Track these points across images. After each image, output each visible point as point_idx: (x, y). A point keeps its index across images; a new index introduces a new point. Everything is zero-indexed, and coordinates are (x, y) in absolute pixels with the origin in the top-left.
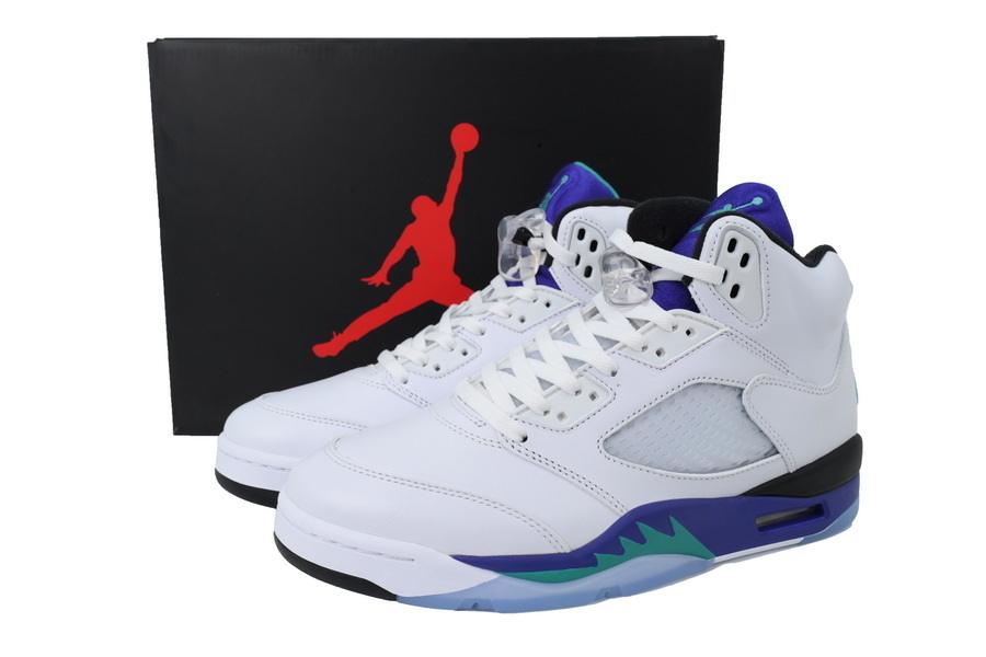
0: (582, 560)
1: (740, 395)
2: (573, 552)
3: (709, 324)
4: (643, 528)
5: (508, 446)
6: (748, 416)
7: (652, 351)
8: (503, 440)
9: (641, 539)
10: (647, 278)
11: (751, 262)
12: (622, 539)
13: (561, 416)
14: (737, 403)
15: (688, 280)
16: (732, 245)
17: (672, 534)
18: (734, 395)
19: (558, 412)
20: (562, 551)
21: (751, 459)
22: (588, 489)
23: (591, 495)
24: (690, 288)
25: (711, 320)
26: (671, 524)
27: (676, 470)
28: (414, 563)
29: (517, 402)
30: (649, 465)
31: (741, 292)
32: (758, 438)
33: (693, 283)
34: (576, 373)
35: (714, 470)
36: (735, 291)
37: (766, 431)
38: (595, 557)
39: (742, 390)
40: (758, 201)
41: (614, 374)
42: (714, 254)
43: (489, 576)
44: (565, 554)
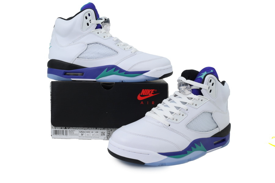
0: (184, 152)
1: (212, 114)
2: (182, 151)
3: (205, 98)
4: (196, 145)
5: (166, 127)
6: (213, 119)
7: (194, 105)
8: (165, 126)
9: (195, 147)
10: (190, 88)
11: (214, 85)
12: (192, 147)
13: (177, 120)
14: (211, 116)
15: (201, 89)
16: (211, 81)
17: (200, 146)
18: (210, 115)
19: (176, 119)
20: (180, 151)
21: (214, 129)
22: (184, 136)
23: (185, 138)
24: (201, 91)
25: (206, 98)
26: (200, 144)
27: (200, 132)
28: (149, 155)
29: (166, 117)
30: (195, 130)
31: (212, 92)
32: (215, 124)
33: (202, 89)
34: (179, 110)
35: (207, 131)
36: (211, 91)
37: (216, 122)
38: (187, 152)
39: (212, 113)
40: (212, 71)
41: (187, 110)
42: (207, 83)
43: (165, 157)
44: (181, 151)
